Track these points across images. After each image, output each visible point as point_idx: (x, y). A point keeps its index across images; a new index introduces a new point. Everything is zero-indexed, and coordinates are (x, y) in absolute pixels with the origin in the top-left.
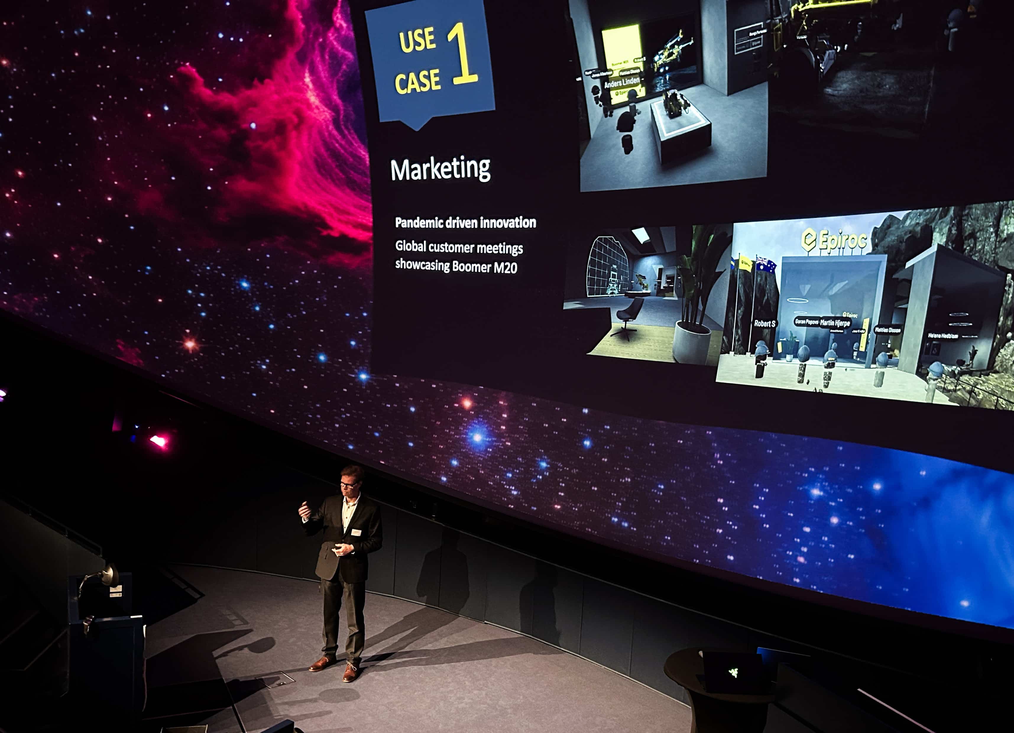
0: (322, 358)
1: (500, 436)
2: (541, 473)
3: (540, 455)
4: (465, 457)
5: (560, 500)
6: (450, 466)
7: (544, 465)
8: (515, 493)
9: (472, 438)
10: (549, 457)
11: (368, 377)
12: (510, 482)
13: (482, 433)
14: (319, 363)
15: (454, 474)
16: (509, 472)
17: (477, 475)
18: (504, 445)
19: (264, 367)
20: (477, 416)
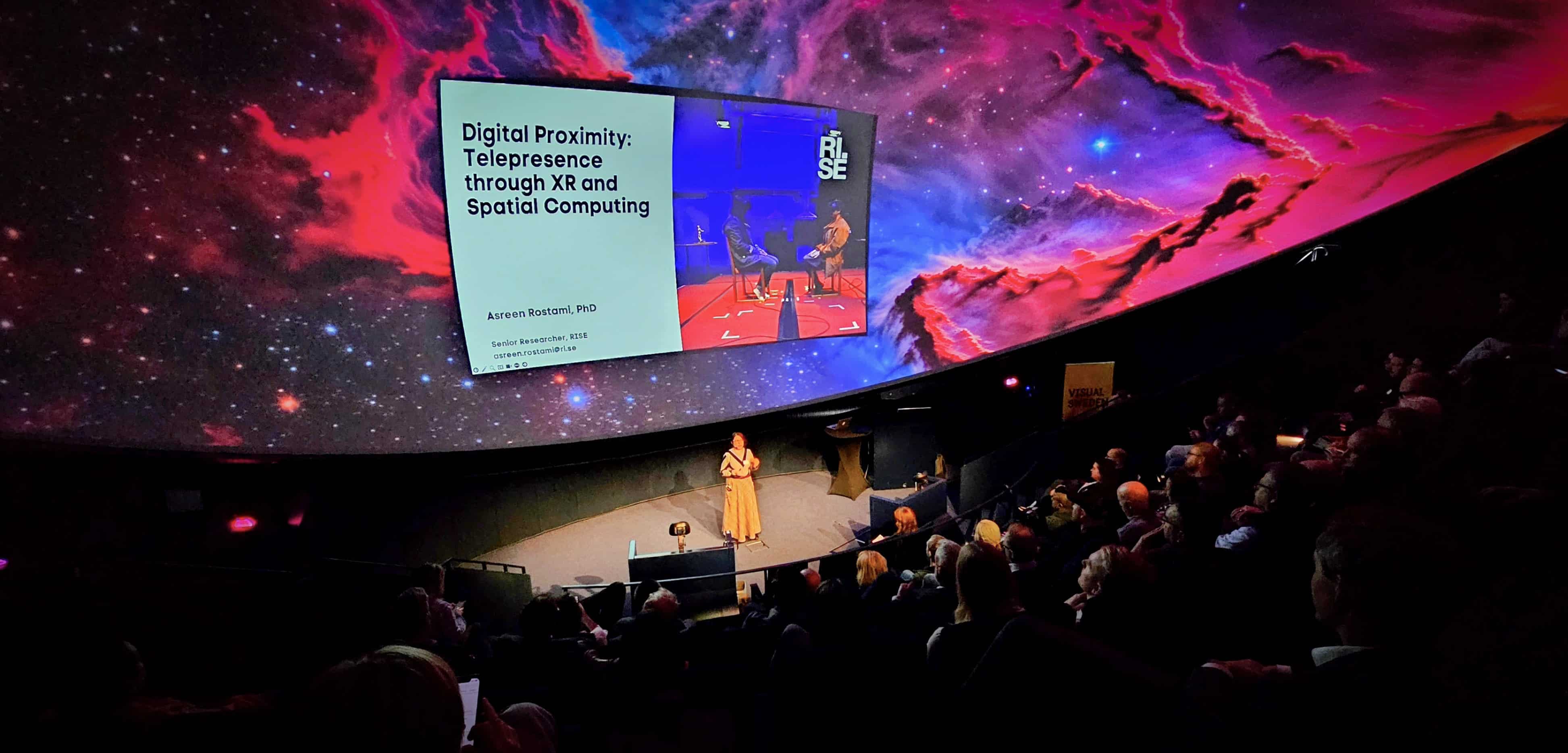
0: (426, 379)
1: (592, 392)
2: (631, 404)
3: (626, 395)
4: (572, 414)
5: (649, 415)
6: (563, 424)
7: (630, 399)
8: (618, 423)
9: (573, 400)
10: (632, 394)
11: (473, 383)
12: (612, 419)
13: (578, 395)
14: (424, 385)
15: (569, 429)
16: (608, 412)
17: (588, 423)
18: (597, 397)
19: (373, 403)
20: (570, 384)
